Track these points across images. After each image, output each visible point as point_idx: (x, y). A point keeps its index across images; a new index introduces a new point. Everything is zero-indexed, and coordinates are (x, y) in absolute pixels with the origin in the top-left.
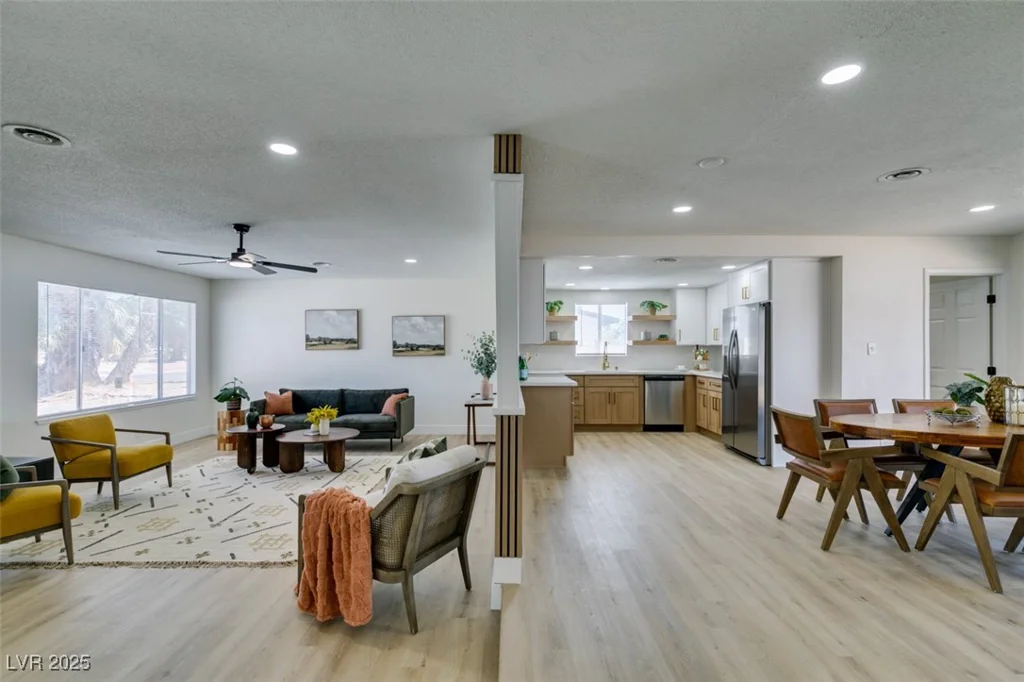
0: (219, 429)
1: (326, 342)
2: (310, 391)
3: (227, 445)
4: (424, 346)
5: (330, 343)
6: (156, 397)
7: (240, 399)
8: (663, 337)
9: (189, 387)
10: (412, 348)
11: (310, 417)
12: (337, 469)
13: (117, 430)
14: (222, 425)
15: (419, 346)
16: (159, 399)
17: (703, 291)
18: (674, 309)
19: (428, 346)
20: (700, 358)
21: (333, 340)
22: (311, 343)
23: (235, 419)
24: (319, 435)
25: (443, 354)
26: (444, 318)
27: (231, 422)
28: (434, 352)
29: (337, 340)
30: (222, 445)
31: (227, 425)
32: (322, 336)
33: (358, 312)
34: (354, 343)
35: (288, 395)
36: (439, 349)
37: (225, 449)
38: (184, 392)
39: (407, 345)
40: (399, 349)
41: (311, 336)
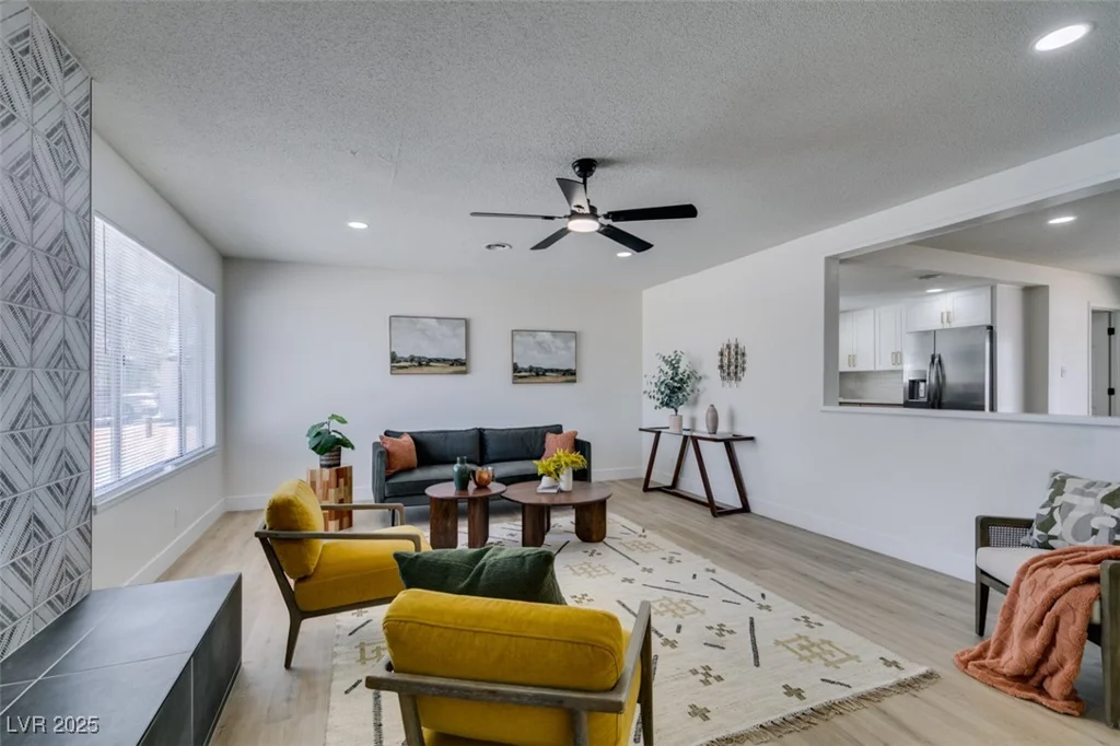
1: (421, 363)
4: (552, 371)
5: (427, 365)
10: (538, 373)
15: (547, 371)
19: (557, 371)
21: (430, 360)
22: (398, 364)
25: (574, 381)
26: (575, 335)
28: (564, 378)
29: (438, 361)
32: (417, 354)
33: (467, 323)
34: (460, 365)
36: (569, 375)
39: (531, 369)
40: (522, 374)
41: (399, 355)
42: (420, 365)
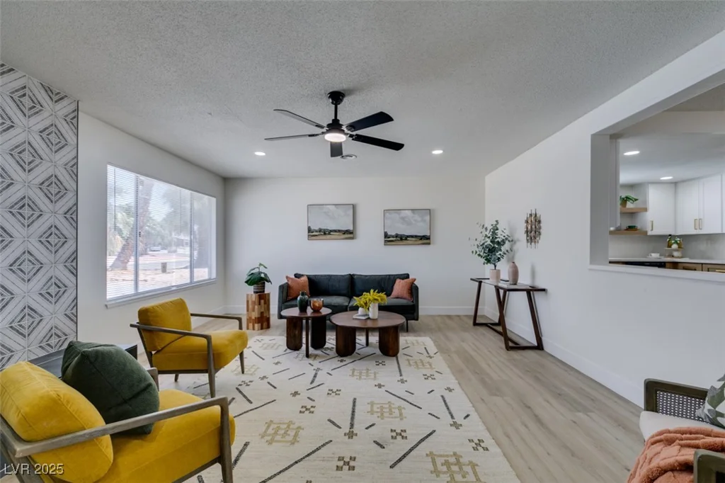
0: (248, 310)
1: (325, 233)
2: (322, 276)
3: (256, 325)
4: (412, 236)
5: (329, 234)
6: (188, 281)
7: (264, 283)
8: (631, 228)
9: (210, 273)
10: (402, 238)
11: (356, 301)
12: (391, 353)
13: (192, 315)
14: (250, 307)
15: (408, 236)
16: (191, 282)
17: (673, 185)
18: (645, 202)
19: (416, 236)
20: (675, 246)
21: (331, 231)
22: (312, 233)
23: (262, 301)
24: (369, 318)
25: (429, 244)
26: (430, 210)
27: (260, 304)
28: (421, 242)
29: (335, 231)
30: (251, 325)
31: (256, 307)
33: (354, 207)
34: (349, 234)
35: (304, 279)
36: (425, 239)
37: (254, 329)
38: (206, 277)
39: (397, 236)
40: (390, 239)
41: (312, 228)
42: (325, 234)
